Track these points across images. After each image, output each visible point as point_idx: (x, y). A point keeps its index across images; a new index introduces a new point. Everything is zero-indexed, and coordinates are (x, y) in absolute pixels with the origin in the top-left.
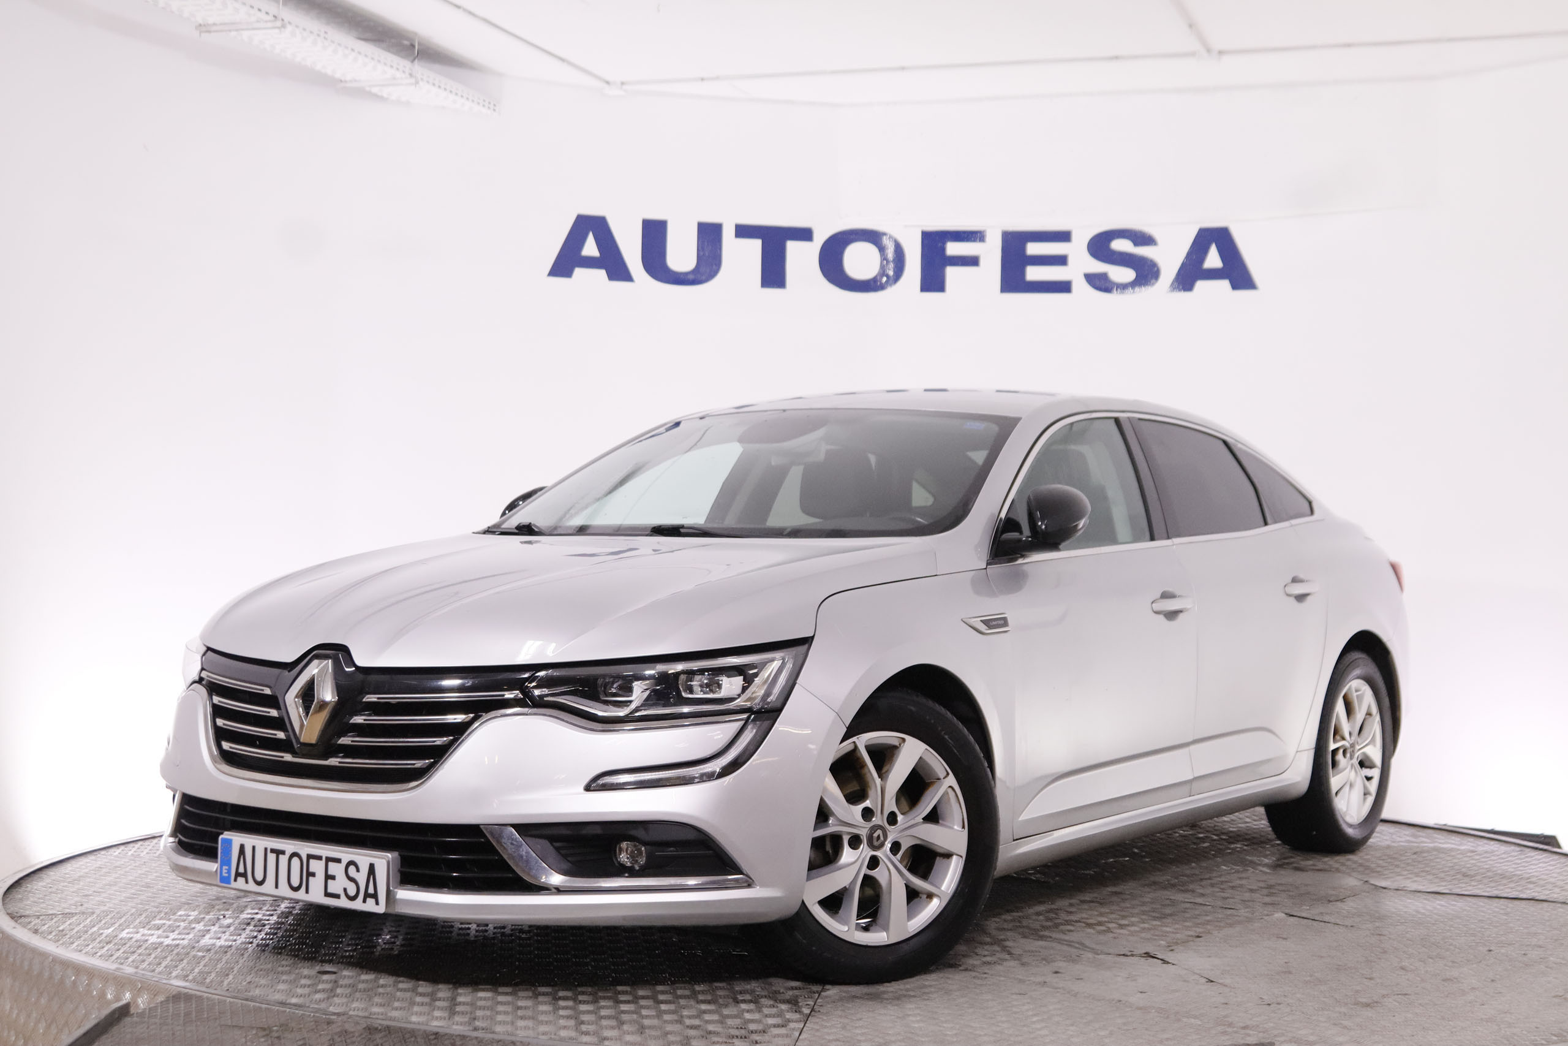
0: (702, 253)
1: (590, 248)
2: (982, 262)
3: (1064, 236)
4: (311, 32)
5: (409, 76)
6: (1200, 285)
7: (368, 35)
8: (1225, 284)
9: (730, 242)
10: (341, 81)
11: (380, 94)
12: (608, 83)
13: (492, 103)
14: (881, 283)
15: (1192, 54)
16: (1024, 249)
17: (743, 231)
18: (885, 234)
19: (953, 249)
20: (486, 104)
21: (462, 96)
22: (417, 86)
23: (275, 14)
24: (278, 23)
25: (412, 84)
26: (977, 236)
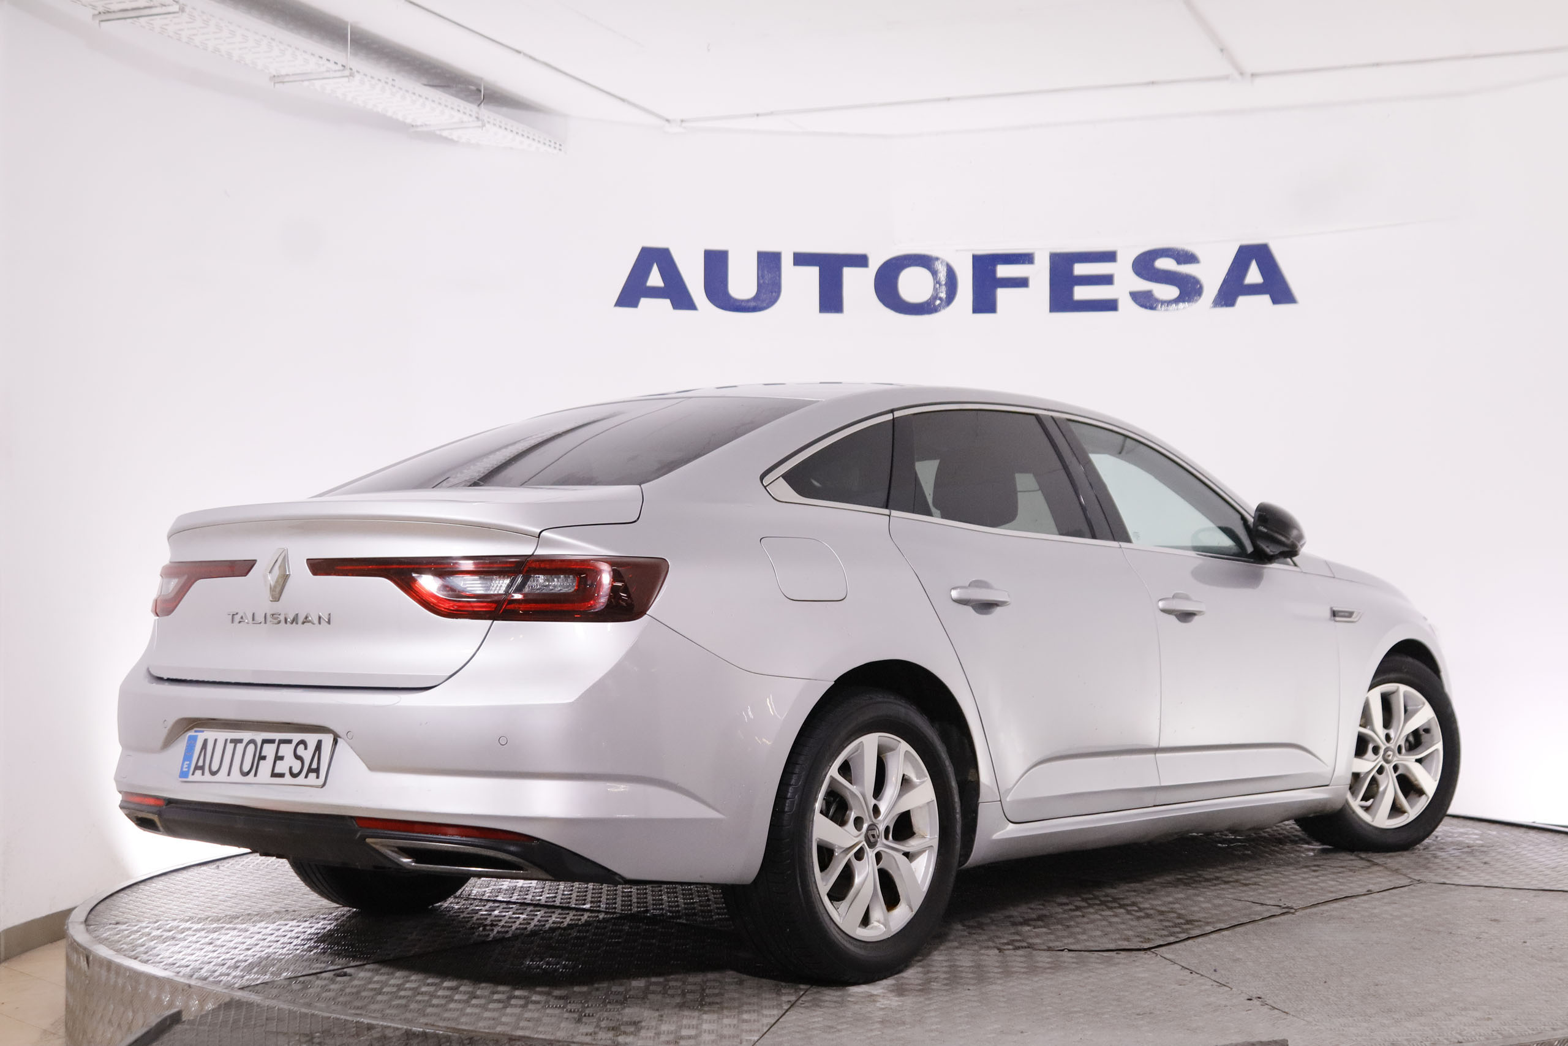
0: (762, 282)
1: (655, 279)
2: (1031, 283)
3: (1109, 257)
4: (379, 80)
5: (475, 119)
6: (1242, 301)
7: (437, 82)
8: (1266, 299)
9: (789, 271)
10: (413, 126)
11: (450, 137)
12: (668, 121)
13: (558, 144)
14: (934, 306)
15: (1226, 78)
16: (1071, 270)
17: (801, 259)
18: (937, 259)
19: (1003, 271)
20: (553, 145)
21: (528, 137)
22: (484, 128)
23: (344, 64)
24: (347, 73)
25: (479, 127)
26: (1026, 258)
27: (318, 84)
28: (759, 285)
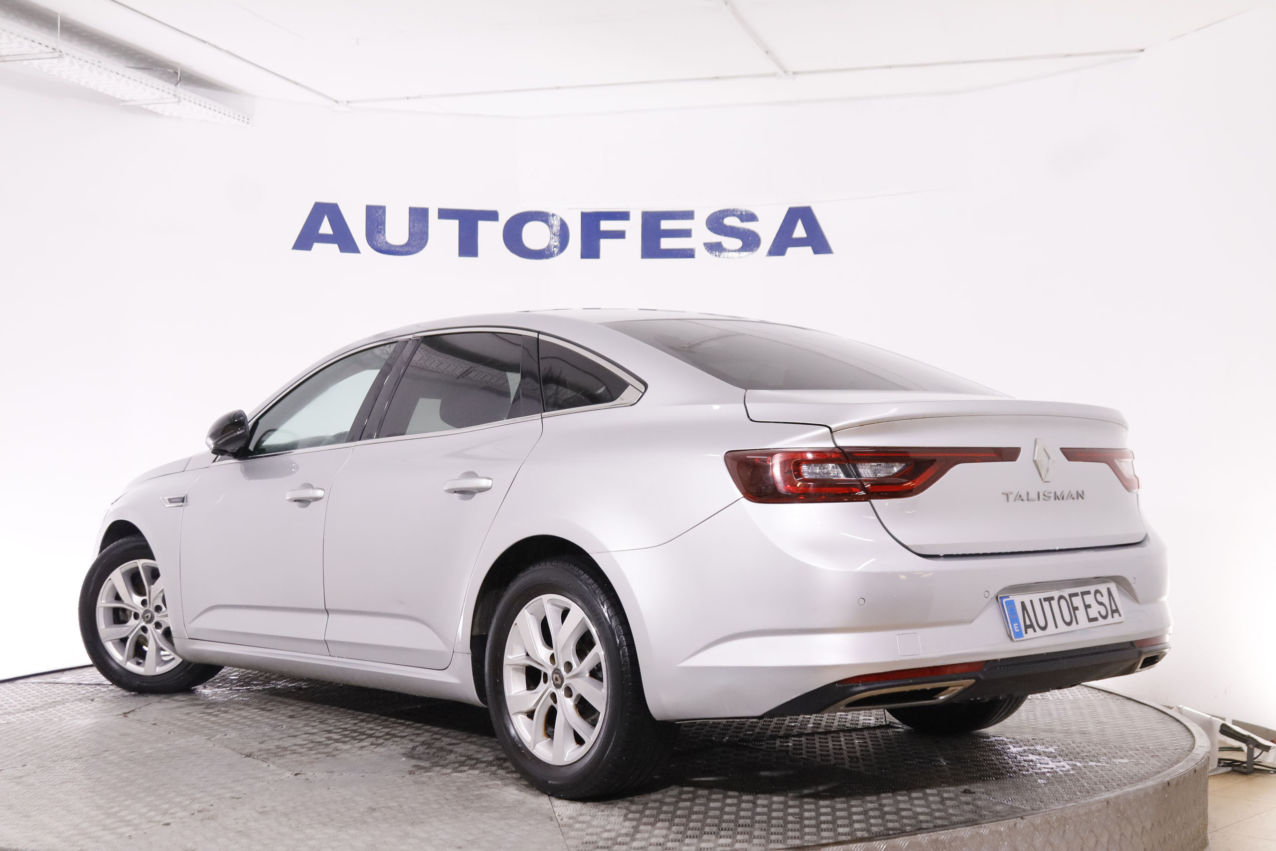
0: (412, 231)
1: (326, 228)
2: (627, 235)
3: (688, 215)
4: (86, 62)
5: (173, 96)
6: (790, 251)
7: (142, 65)
8: (809, 250)
9: (435, 224)
10: (123, 101)
11: (155, 111)
12: (337, 102)
14: (550, 252)
15: (773, 75)
16: (659, 225)
17: (444, 214)
18: (553, 215)
19: (605, 225)
20: (241, 118)
21: (220, 112)
22: (180, 104)
23: (54, 47)
24: (57, 54)
25: (176, 102)
26: (624, 216)
27: (35, 63)
28: (410, 234)
